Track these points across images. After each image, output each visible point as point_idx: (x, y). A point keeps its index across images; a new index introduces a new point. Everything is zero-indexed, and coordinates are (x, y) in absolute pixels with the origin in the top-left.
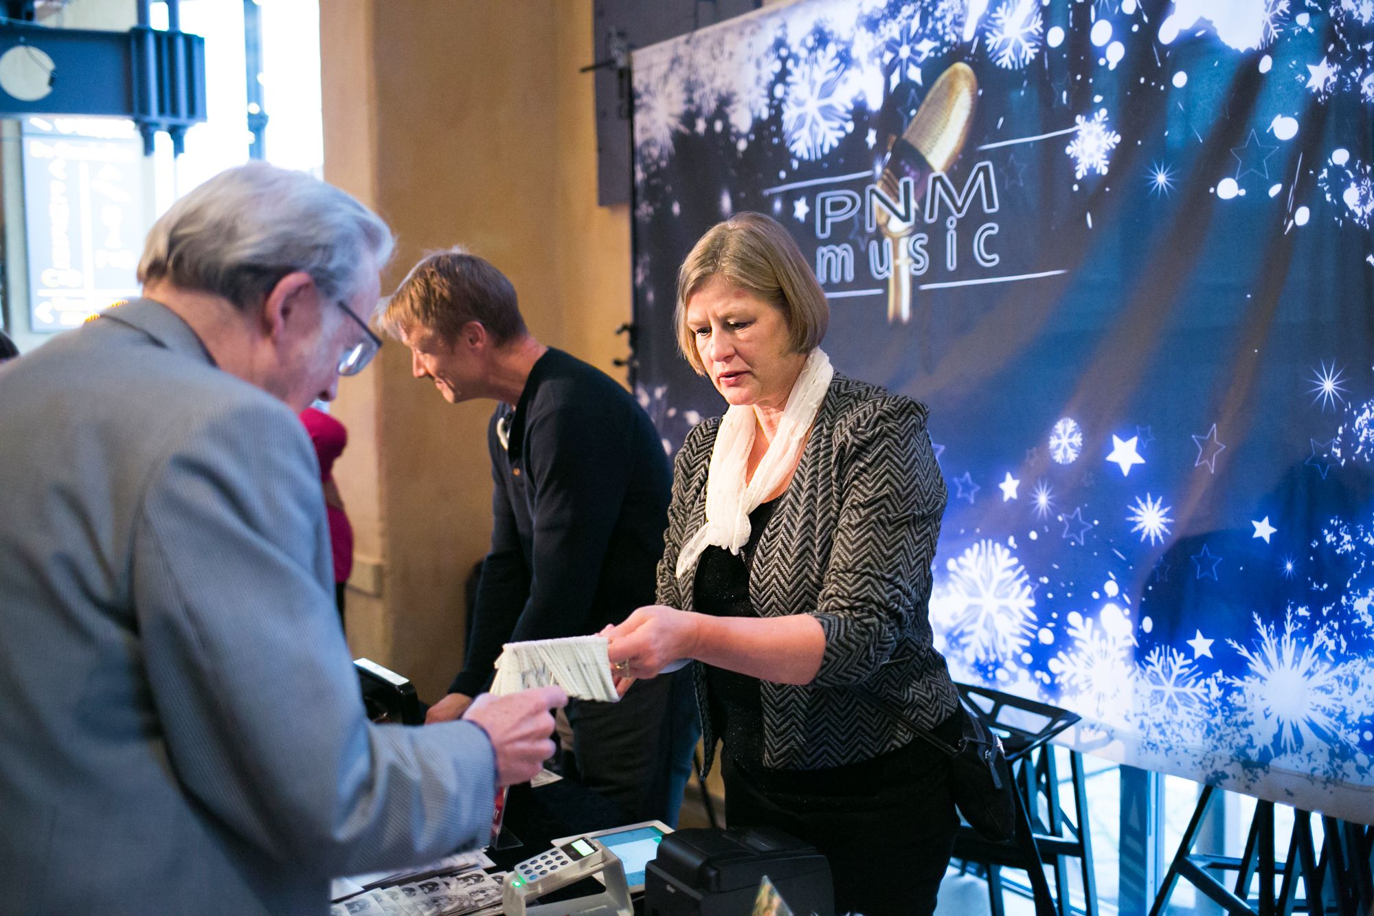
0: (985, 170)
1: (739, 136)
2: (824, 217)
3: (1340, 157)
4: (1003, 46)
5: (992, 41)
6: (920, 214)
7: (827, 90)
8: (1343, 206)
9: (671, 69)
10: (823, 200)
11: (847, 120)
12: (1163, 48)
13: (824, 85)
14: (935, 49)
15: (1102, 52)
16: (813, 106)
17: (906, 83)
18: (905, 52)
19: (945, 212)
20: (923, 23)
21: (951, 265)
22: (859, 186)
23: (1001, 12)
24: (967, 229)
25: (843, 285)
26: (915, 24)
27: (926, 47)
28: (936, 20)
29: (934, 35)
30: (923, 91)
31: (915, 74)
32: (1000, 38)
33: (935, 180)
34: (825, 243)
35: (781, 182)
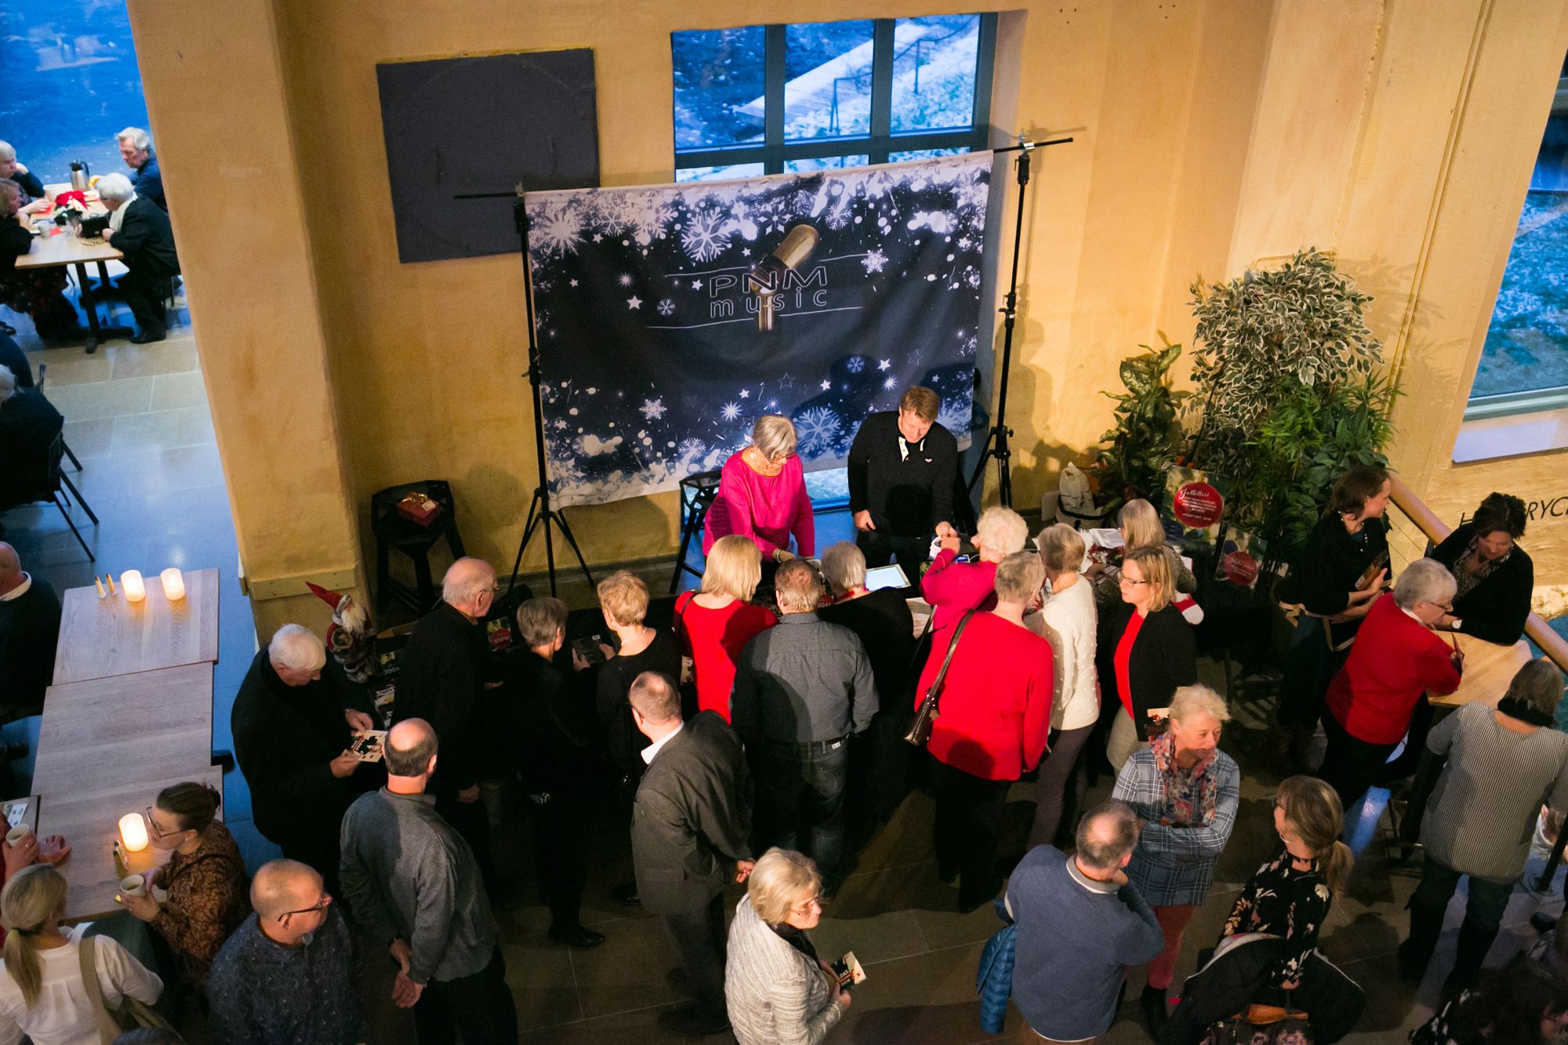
0: (822, 270)
1: (642, 247)
2: (714, 288)
3: (969, 268)
4: (833, 221)
5: (828, 219)
6: (780, 286)
7: (715, 229)
8: (968, 282)
9: (569, 206)
10: (714, 281)
11: (727, 243)
12: (910, 231)
13: (713, 227)
14: (791, 218)
15: (882, 228)
16: (706, 237)
17: (775, 231)
18: (775, 218)
19: (794, 285)
20: (787, 206)
21: (799, 304)
22: (738, 273)
23: (832, 208)
24: (808, 291)
25: (727, 317)
26: (781, 207)
27: (788, 217)
28: (793, 205)
29: (791, 212)
30: (783, 236)
31: (781, 228)
32: (831, 218)
33: (789, 272)
34: (714, 300)
35: (680, 272)
